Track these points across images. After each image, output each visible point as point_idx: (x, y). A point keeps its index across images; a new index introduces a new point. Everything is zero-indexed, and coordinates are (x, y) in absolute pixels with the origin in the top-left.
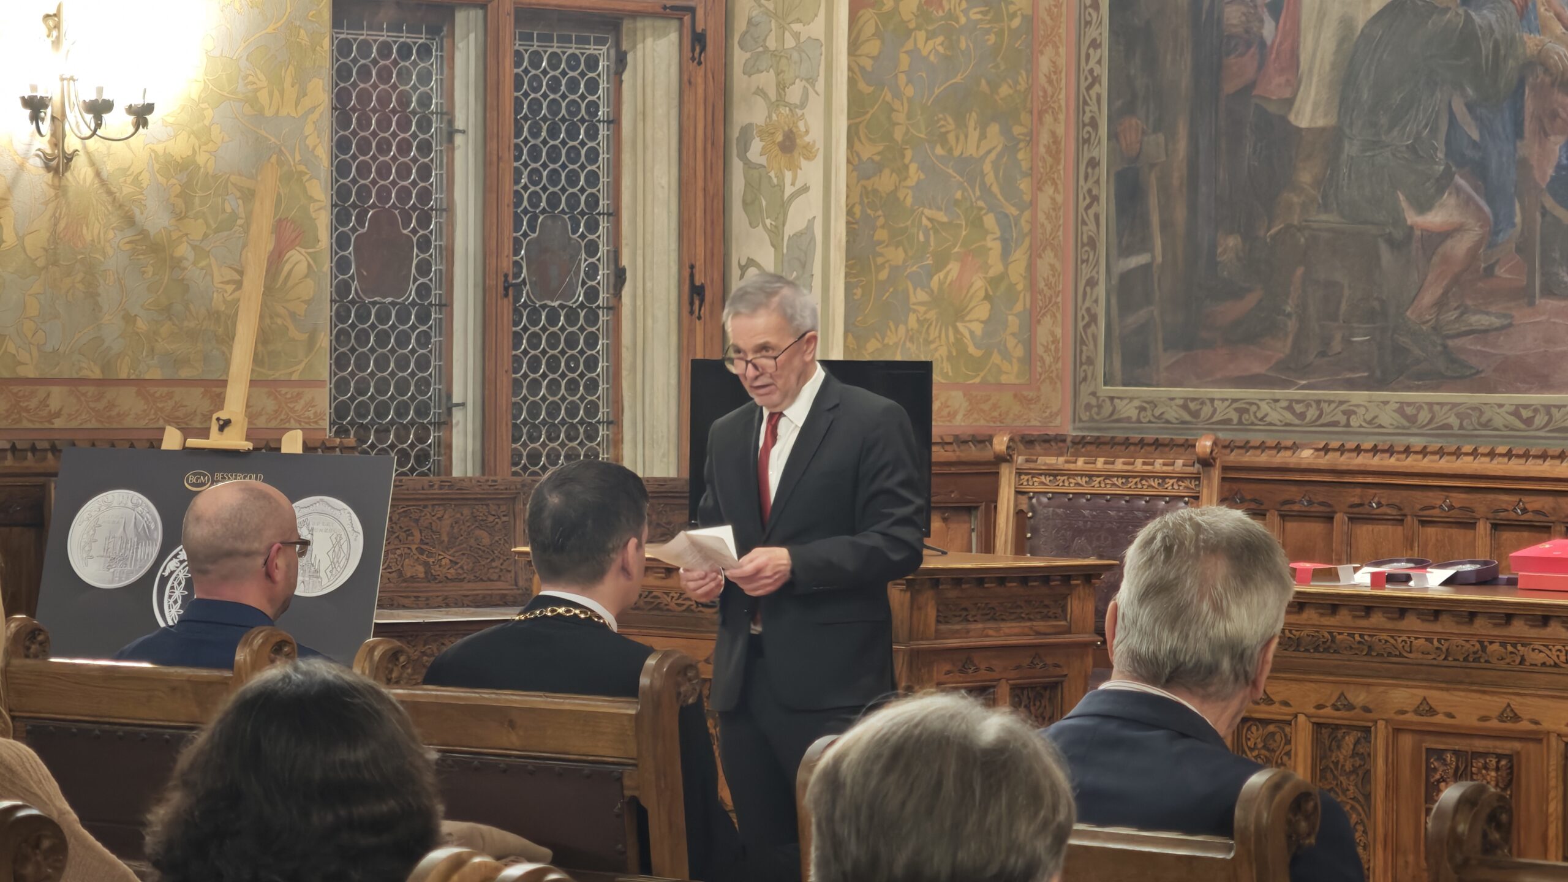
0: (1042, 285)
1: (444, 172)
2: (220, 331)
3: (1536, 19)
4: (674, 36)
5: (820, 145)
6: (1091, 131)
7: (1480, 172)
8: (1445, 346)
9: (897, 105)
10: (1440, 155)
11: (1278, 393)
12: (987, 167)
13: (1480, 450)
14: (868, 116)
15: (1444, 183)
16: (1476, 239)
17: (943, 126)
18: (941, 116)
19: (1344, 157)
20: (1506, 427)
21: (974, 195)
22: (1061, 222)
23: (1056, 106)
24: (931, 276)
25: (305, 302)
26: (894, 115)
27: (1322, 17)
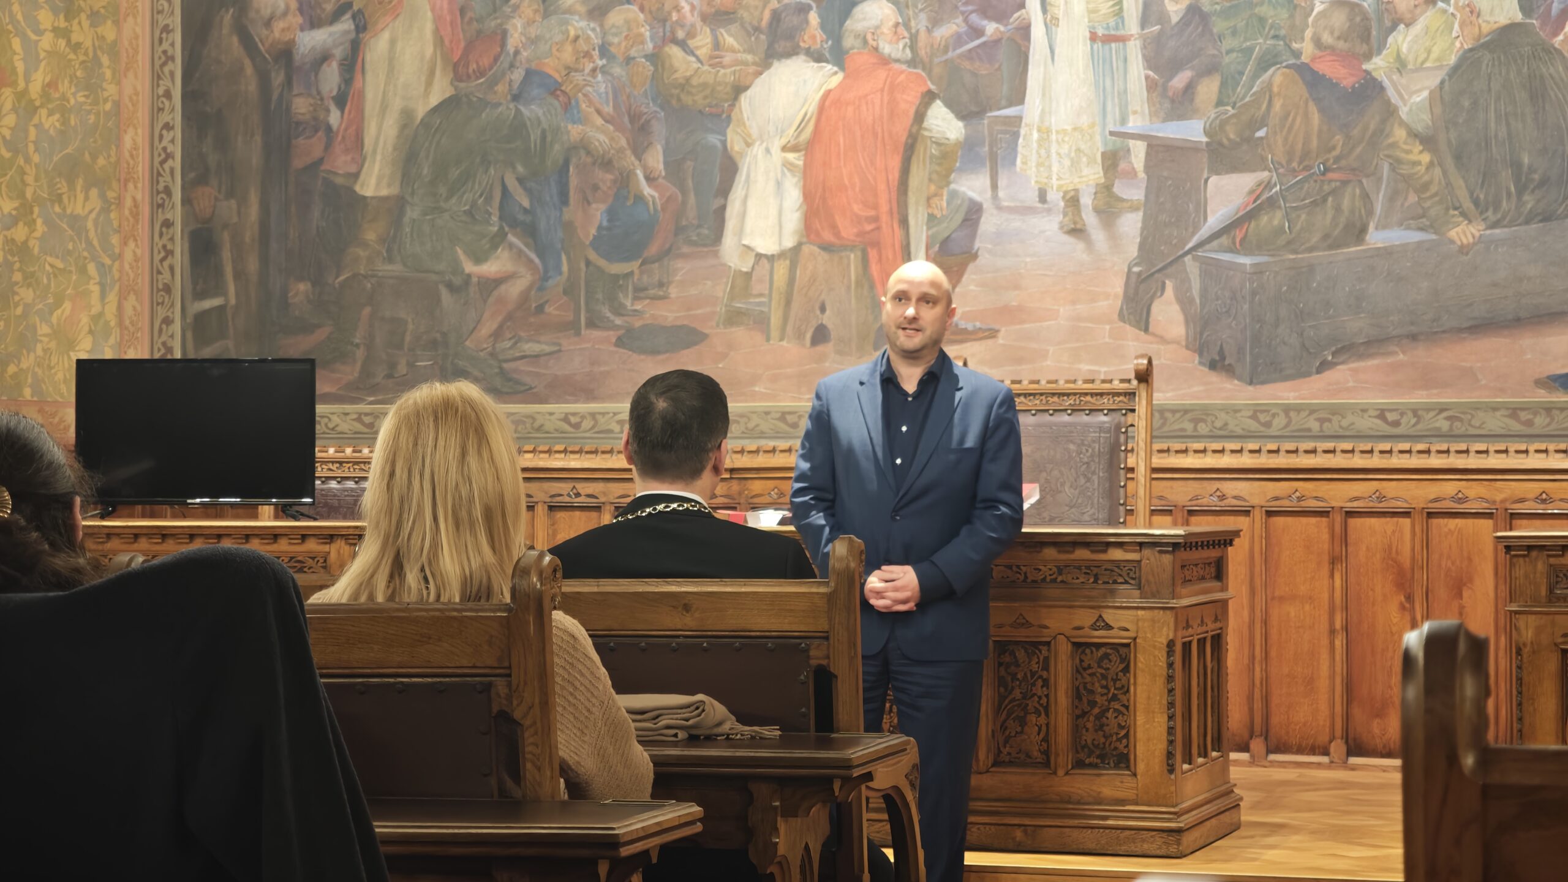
0: (127, 322)
3: (578, 112)
6: (165, 197)
7: (530, 232)
8: (501, 368)
9: (27, 169)
10: (495, 219)
11: (348, 408)
12: (90, 224)
13: (540, 448)
14: (8, 177)
15: (498, 240)
16: (528, 284)
17: (59, 189)
18: (58, 180)
19: (406, 219)
20: (557, 430)
21: (81, 243)
22: (140, 271)
23: (135, 176)
24: (51, 313)
26: (26, 177)
27: (384, 108)
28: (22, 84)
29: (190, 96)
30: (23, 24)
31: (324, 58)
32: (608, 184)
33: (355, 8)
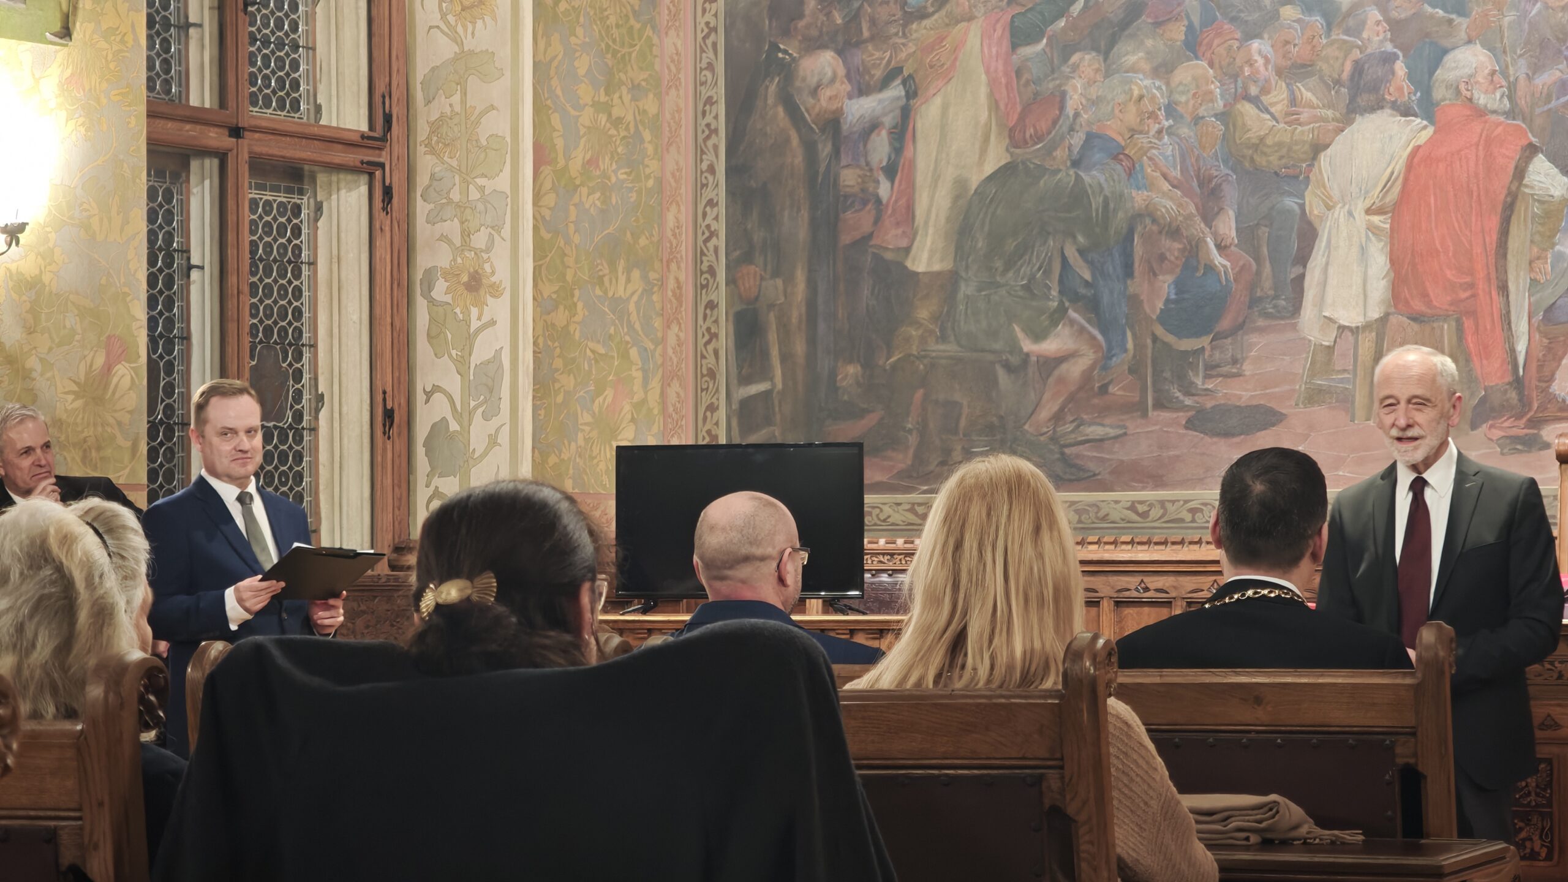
0: (671, 409)
1: (184, 304)
2: (63, 438)
3: (1143, 178)
4: (364, 189)
5: (507, 284)
6: (709, 277)
7: (1093, 307)
8: (1063, 454)
9: (568, 250)
10: (1054, 293)
11: (900, 497)
12: (632, 307)
13: (1106, 539)
14: (549, 258)
15: (1058, 316)
16: (1090, 362)
17: (601, 270)
18: (599, 261)
19: (961, 295)
20: (1123, 520)
21: (623, 329)
22: (684, 356)
23: (679, 256)
24: (593, 401)
25: (128, 412)
26: (566, 259)
27: (936, 179)
28: (561, 162)
29: (733, 171)
30: (562, 99)
31: (874, 126)
32: (1176, 254)
33: (906, 73)
